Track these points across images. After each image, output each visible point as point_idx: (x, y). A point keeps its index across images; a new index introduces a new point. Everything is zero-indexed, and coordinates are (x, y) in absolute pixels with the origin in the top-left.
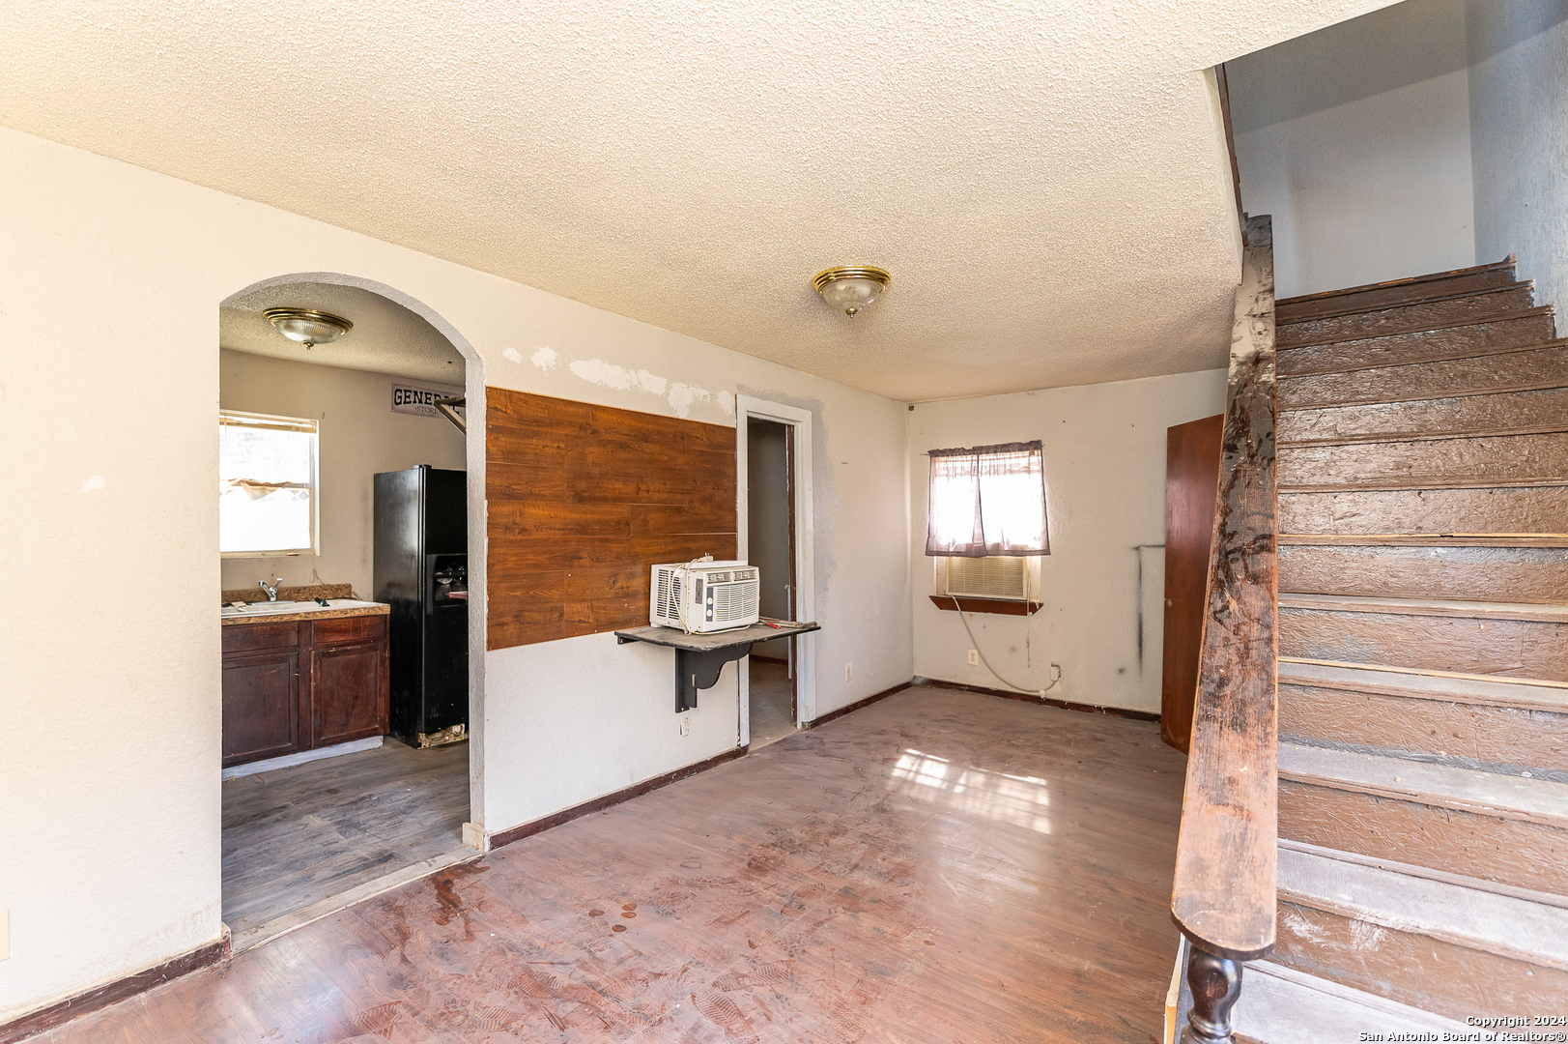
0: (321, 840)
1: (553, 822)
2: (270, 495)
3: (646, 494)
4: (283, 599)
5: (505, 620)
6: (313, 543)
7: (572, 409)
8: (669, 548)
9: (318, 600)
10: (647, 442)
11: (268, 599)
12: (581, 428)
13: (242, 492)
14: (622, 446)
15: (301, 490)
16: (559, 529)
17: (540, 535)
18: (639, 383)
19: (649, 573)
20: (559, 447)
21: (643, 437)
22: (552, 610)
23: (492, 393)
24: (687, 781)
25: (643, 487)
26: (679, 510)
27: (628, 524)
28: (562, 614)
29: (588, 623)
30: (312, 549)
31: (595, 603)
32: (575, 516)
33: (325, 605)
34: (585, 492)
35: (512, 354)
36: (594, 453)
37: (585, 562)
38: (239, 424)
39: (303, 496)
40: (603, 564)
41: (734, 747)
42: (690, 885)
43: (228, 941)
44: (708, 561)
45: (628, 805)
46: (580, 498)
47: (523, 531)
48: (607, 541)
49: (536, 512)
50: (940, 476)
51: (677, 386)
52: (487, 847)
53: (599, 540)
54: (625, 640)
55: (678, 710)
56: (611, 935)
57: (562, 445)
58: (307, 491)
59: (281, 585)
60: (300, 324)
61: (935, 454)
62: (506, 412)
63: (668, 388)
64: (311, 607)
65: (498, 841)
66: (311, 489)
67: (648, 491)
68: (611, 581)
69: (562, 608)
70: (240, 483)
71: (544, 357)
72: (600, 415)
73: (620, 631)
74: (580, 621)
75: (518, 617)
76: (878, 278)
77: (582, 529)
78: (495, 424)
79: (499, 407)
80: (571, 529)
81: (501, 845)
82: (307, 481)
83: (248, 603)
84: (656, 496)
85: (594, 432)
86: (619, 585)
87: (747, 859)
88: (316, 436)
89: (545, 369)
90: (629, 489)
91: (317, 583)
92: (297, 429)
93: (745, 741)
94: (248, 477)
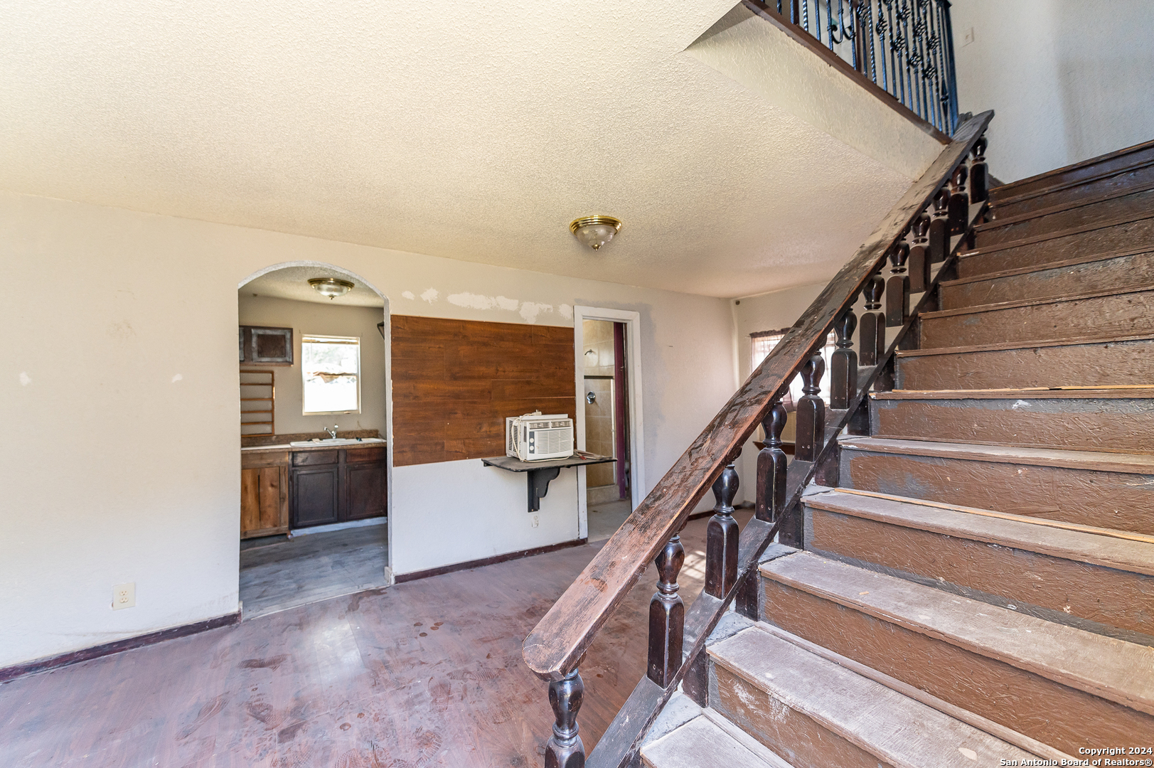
0: (320, 570)
1: (438, 572)
2: (335, 380)
3: (503, 373)
4: (340, 437)
5: (404, 449)
6: (358, 406)
7: (448, 324)
8: (521, 407)
9: (357, 438)
10: (503, 340)
11: (332, 438)
12: (455, 335)
13: (320, 379)
14: (485, 344)
15: (352, 377)
16: (440, 396)
17: (429, 399)
18: (498, 304)
19: (505, 423)
20: (439, 347)
21: (501, 338)
22: (436, 444)
23: (394, 318)
24: (536, 557)
25: (501, 369)
26: (528, 383)
27: (490, 392)
28: (443, 447)
29: (462, 452)
30: (358, 410)
31: (467, 441)
32: (451, 388)
33: (361, 440)
34: (458, 373)
35: (408, 295)
36: (464, 350)
37: (459, 415)
38: (318, 342)
39: (353, 380)
40: (472, 417)
41: (575, 538)
42: (484, 617)
43: (240, 613)
44: (537, 415)
45: (490, 568)
46: (454, 378)
47: (416, 397)
48: (475, 403)
49: (423, 386)
50: (758, 352)
51: (526, 305)
52: (393, 582)
53: (469, 402)
54: (487, 464)
55: (530, 511)
56: (416, 638)
57: (442, 346)
58: (355, 377)
59: (338, 430)
60: (325, 286)
61: (754, 335)
62: (404, 329)
63: (520, 306)
64: (354, 441)
65: (399, 579)
66: (357, 377)
67: (504, 372)
68: (478, 428)
69: (443, 443)
70: (318, 375)
71: (430, 295)
72: (470, 326)
73: (483, 459)
74: (456, 452)
75: (413, 447)
76: (610, 223)
77: (457, 396)
78: (397, 336)
79: (399, 326)
80: (449, 396)
81: (402, 582)
82: (355, 372)
83: (321, 439)
84: (511, 374)
85: (464, 336)
86: (484, 429)
87: (529, 607)
88: (359, 346)
89: (430, 302)
90: (491, 370)
91: (359, 429)
92: (349, 343)
93: (584, 535)
94: (324, 371)
